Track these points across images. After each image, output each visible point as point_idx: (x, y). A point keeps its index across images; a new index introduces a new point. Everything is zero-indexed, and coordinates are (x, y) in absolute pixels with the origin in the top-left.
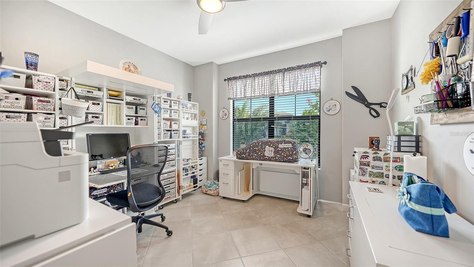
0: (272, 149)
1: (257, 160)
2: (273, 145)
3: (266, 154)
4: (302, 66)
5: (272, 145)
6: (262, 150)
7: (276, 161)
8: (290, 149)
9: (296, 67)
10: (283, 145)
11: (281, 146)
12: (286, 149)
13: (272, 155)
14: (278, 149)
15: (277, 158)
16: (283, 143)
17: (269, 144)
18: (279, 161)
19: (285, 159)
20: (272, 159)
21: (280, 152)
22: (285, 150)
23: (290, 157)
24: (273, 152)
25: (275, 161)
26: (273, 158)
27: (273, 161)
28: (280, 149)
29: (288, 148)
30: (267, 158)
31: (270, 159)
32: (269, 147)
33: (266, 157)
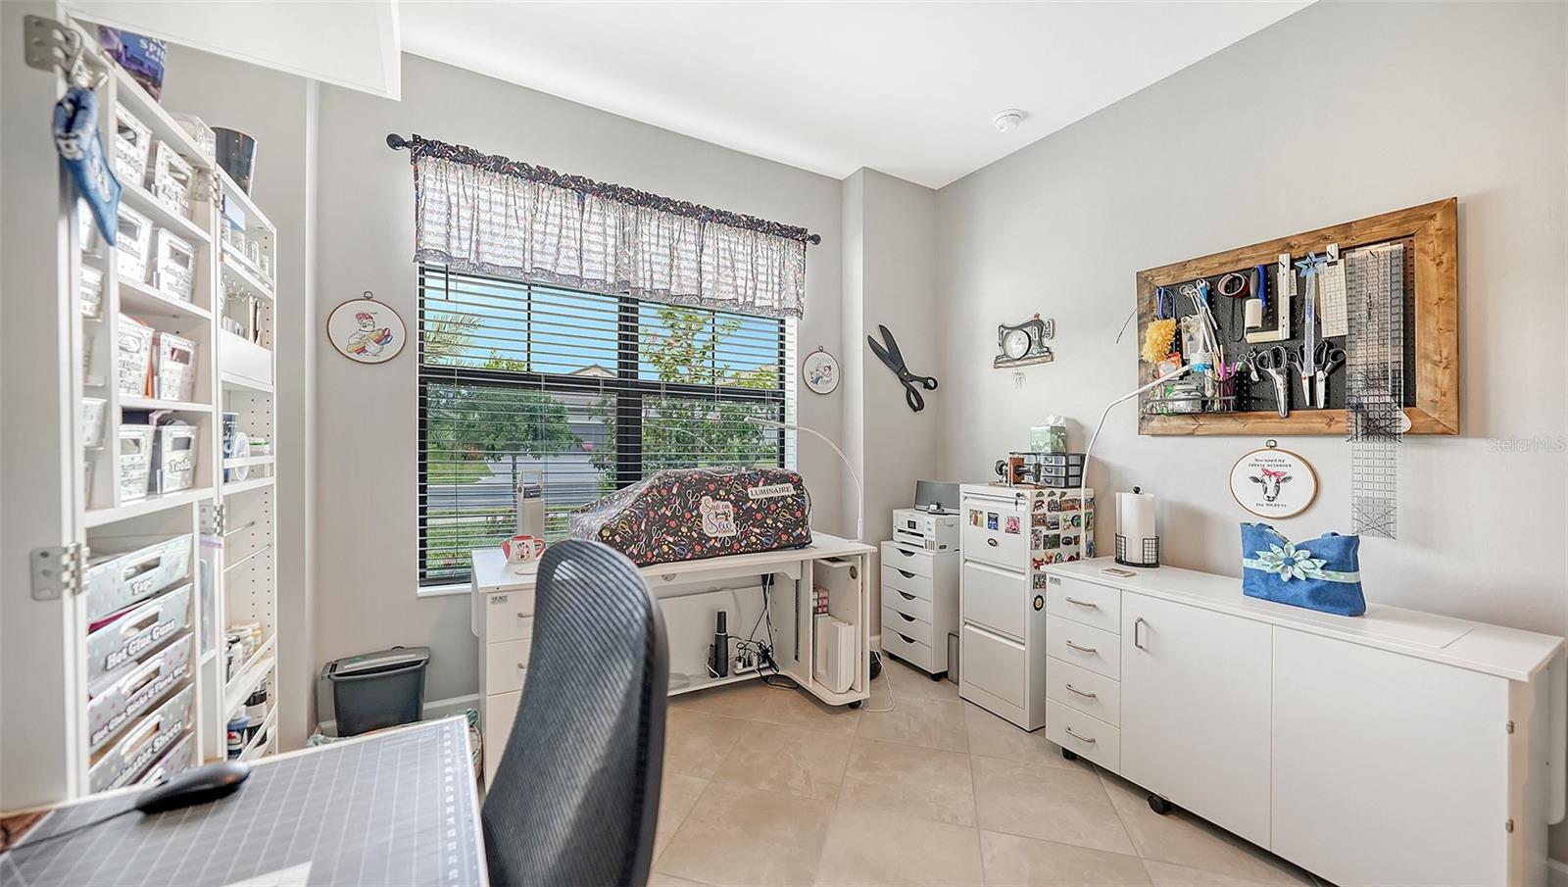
0: (727, 507)
1: (681, 560)
2: (728, 493)
3: (709, 530)
4: (760, 223)
5: (722, 493)
6: (688, 515)
7: (752, 549)
8: (790, 500)
9: (745, 219)
10: (761, 487)
11: (754, 493)
12: (776, 503)
13: (733, 530)
14: (748, 505)
15: (753, 539)
16: (761, 484)
17: (712, 487)
18: (762, 551)
19: (784, 537)
20: (736, 546)
21: (759, 516)
22: (773, 507)
23: (800, 529)
24: (731, 519)
25: (749, 552)
26: (740, 542)
27: (741, 553)
28: (755, 506)
29: (784, 498)
30: (718, 545)
31: (728, 548)
32: (714, 498)
33: (711, 543)
